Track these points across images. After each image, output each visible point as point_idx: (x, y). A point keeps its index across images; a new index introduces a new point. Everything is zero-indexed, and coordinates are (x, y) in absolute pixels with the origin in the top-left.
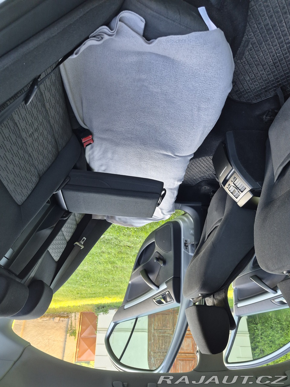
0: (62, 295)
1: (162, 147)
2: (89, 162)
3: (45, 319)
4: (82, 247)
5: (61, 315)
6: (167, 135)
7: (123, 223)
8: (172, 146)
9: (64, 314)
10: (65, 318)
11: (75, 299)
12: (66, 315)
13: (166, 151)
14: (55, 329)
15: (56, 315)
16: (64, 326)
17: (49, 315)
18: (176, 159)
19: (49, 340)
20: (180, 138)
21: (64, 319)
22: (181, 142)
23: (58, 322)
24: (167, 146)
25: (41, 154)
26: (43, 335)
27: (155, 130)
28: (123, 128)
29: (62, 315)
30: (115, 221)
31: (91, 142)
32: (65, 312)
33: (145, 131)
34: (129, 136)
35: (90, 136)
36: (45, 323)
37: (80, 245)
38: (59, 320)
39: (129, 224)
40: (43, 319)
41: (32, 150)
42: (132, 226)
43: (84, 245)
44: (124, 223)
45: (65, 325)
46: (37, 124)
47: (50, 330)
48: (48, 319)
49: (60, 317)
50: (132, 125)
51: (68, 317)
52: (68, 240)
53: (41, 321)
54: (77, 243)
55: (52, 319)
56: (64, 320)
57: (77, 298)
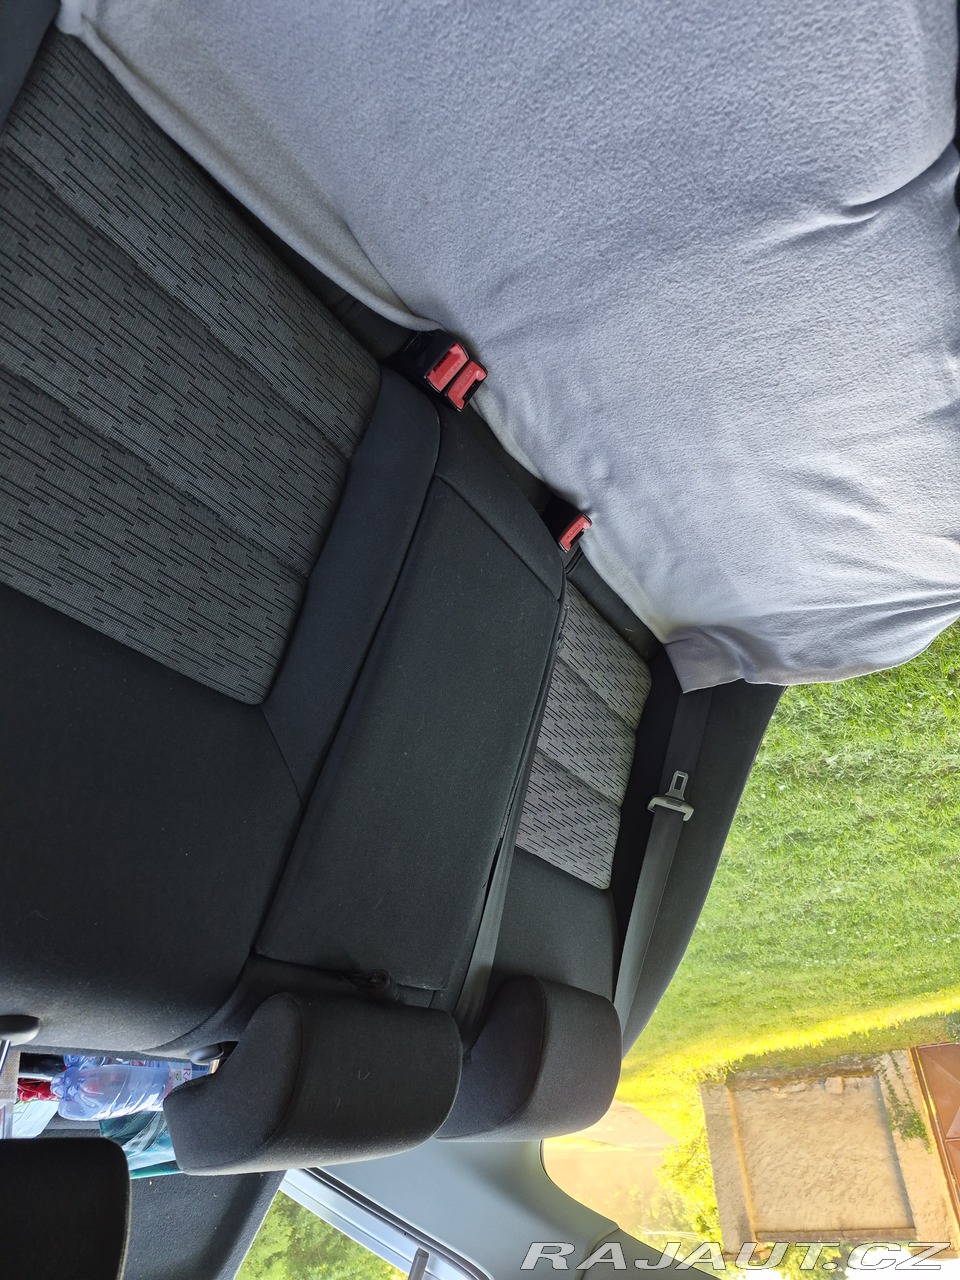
0: (812, 998)
1: (763, 210)
2: (540, 472)
3: (796, 1088)
4: (688, 812)
5: (844, 1068)
6: (743, 129)
7: (820, 669)
8: (805, 169)
9: (851, 1062)
10: (861, 1077)
11: (864, 1005)
12: (860, 1064)
13: (789, 213)
14: (842, 1116)
15: (825, 1068)
16: (872, 1106)
17: (803, 1072)
18: (871, 231)
19: (834, 1156)
20: (815, 97)
21: (859, 1080)
22: (834, 110)
23: (843, 1095)
24: (778, 185)
25: (246, 481)
26: (809, 1144)
27: (674, 143)
28: (542, 230)
29: (846, 1065)
30: (783, 674)
31: (479, 374)
32: (852, 1054)
33: (635, 178)
34: (590, 249)
35: (456, 350)
36: (799, 1101)
37: (673, 805)
38: (844, 1086)
39: (848, 663)
40: (786, 1089)
41: (185, 476)
42: (870, 666)
43: (688, 802)
44: (828, 667)
45: (871, 1102)
46: (141, 362)
47: (826, 1125)
48: (802, 1085)
49: (846, 1073)
50: (568, 191)
51: (868, 1070)
52: (620, 802)
53: (784, 1096)
54: (655, 801)
55: (818, 1086)
56: (863, 1084)
57: (869, 1001)
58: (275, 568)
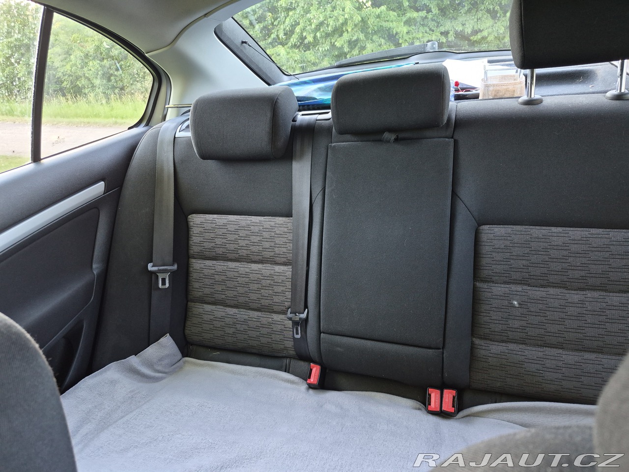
4: (150, 267)
37: (163, 269)
41: (552, 292)
46: (589, 321)
58: (494, 278)
